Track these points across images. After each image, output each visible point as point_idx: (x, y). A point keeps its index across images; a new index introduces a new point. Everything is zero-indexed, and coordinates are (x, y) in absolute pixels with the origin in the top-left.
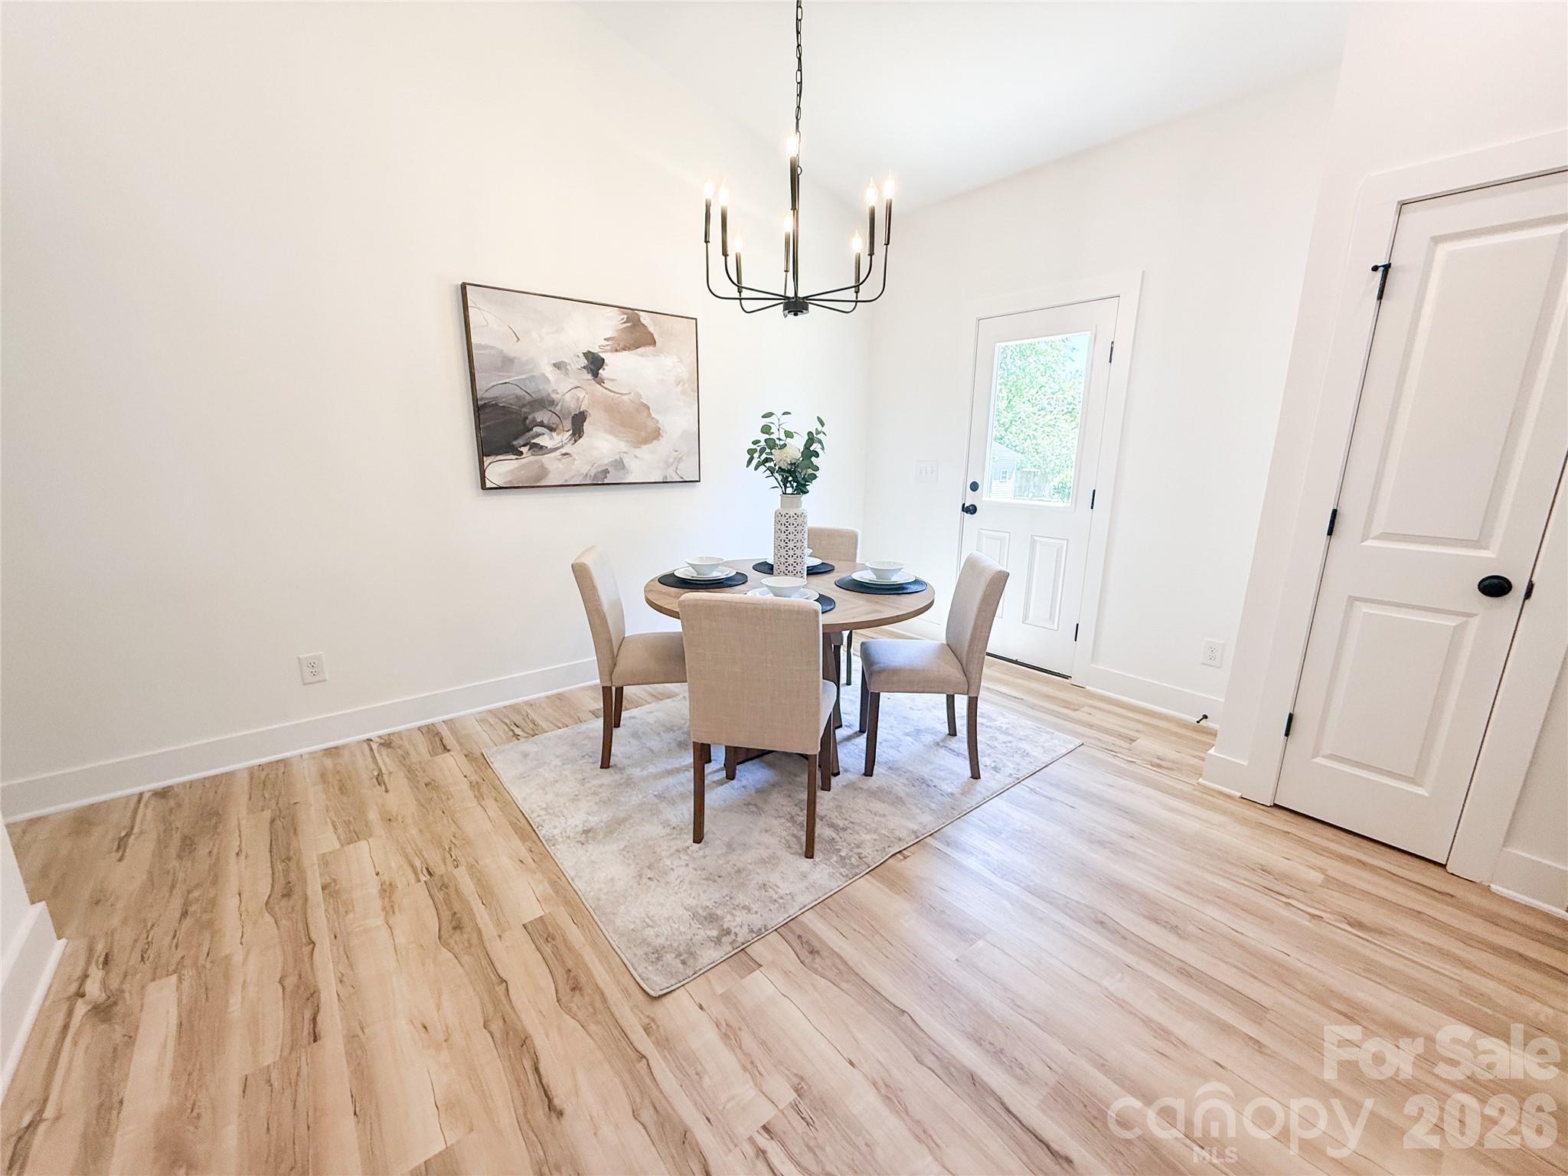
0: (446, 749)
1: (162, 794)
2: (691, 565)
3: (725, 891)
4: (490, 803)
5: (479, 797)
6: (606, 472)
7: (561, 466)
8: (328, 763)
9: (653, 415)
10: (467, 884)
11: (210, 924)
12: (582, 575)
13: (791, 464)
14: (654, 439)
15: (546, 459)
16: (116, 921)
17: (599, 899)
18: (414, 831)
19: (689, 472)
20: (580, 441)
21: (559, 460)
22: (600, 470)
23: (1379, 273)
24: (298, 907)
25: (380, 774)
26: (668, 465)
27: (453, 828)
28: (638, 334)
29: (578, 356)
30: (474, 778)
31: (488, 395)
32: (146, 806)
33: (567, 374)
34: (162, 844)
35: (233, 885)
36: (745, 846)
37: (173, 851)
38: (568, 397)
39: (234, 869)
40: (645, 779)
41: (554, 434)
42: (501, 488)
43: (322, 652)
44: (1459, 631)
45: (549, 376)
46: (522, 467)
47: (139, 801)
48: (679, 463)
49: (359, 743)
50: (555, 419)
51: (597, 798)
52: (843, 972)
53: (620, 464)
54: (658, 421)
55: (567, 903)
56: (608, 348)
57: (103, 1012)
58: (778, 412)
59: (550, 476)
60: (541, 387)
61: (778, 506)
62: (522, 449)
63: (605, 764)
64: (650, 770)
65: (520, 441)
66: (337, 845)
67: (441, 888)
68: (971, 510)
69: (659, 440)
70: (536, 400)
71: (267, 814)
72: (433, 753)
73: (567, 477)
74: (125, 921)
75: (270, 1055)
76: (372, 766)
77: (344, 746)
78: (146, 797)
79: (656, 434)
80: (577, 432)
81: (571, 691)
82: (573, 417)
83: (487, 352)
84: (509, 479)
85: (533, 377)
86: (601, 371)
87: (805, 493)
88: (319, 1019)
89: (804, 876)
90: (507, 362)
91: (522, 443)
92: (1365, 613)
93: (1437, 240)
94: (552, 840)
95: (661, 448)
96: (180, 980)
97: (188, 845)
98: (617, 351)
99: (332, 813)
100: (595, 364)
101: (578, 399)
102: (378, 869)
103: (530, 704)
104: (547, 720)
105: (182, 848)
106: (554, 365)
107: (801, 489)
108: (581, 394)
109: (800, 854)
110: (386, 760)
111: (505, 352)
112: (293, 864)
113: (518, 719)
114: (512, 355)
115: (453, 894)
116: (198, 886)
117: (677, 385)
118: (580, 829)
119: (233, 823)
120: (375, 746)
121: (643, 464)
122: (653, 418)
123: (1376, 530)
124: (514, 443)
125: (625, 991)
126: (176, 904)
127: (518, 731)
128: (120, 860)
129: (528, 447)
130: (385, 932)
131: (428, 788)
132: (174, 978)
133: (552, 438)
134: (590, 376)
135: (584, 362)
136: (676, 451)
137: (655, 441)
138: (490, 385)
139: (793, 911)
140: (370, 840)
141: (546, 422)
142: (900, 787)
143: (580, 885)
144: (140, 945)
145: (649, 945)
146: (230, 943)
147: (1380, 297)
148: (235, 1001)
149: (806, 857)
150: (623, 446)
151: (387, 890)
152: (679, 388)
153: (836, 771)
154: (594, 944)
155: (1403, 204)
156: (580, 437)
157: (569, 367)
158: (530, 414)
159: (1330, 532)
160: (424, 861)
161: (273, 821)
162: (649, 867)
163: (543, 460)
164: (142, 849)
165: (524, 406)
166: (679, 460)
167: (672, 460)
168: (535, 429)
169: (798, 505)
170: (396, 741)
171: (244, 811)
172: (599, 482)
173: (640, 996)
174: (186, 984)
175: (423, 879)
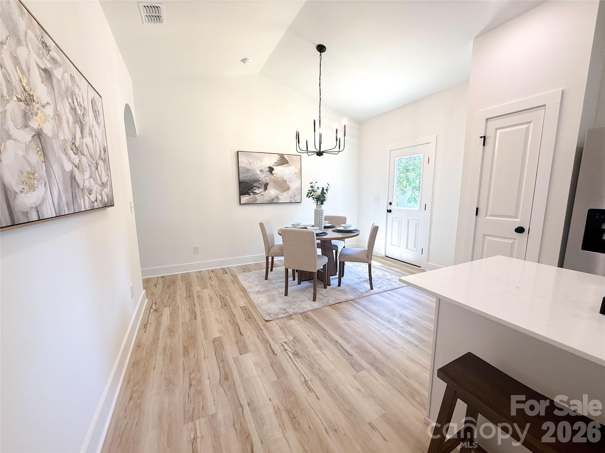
0: (226, 273)
1: (163, 277)
2: (292, 224)
3: (290, 305)
4: (236, 285)
5: (234, 284)
6: (273, 200)
7: (261, 198)
8: (199, 274)
9: (287, 183)
10: (228, 298)
11: (174, 300)
12: (261, 225)
13: (318, 196)
14: (288, 190)
15: (257, 196)
16: (156, 297)
17: (258, 304)
18: (217, 288)
19: (298, 199)
20: (266, 191)
21: (260, 196)
22: (271, 199)
23: (483, 139)
24: (192, 299)
25: (210, 277)
26: (291, 198)
27: (227, 289)
28: (283, 161)
29: (267, 168)
30: (233, 280)
31: (242, 179)
32: (160, 279)
33: (263, 173)
34: (164, 286)
35: (179, 294)
36: (298, 298)
37: (166, 287)
38: (263, 179)
39: (178, 292)
40: (276, 283)
41: (259, 189)
42: (244, 204)
43: (199, 246)
44: (513, 244)
45: (258, 173)
46: (250, 198)
47: (158, 278)
48: (295, 197)
49: (206, 270)
50: (260, 185)
51: (263, 286)
52: (313, 322)
53: (277, 197)
54: (289, 185)
55: (251, 304)
56: (275, 165)
57: (156, 311)
58: (314, 182)
59: (258, 200)
60: (256, 177)
61: (315, 208)
62: (250, 193)
63: (266, 278)
64: (278, 281)
65: (250, 191)
66: (200, 290)
67: (222, 298)
68: (389, 211)
69: (289, 190)
70: (255, 180)
71: (185, 283)
72: (223, 274)
73: (262, 201)
74: (158, 298)
75: (187, 320)
76: (208, 275)
77: (202, 271)
78: (159, 277)
79: (288, 189)
80: (266, 189)
81: (261, 263)
82: (264, 185)
83: (243, 168)
84: (247, 201)
85: (254, 174)
86: (273, 172)
87: (323, 204)
88: (196, 316)
89: (311, 304)
90: (248, 170)
91: (251, 192)
92: (488, 239)
93: (497, 129)
94: (250, 293)
95: (290, 192)
96: (169, 308)
97: (169, 287)
98: (277, 166)
99: (199, 284)
100: (271, 170)
101: (266, 179)
102: (209, 294)
103: (249, 265)
104: (253, 269)
105: (168, 287)
106: (260, 171)
107: (322, 203)
109: (312, 300)
110: (212, 275)
111: (248, 168)
112: (191, 292)
113: (246, 268)
114: (249, 168)
115: (225, 300)
116: (172, 293)
117: (295, 174)
118: (257, 291)
119: (178, 284)
120: (209, 271)
121: (284, 197)
122: (287, 184)
123: (489, 213)
124: (249, 192)
125: (261, 319)
126: (168, 296)
127: (245, 270)
128: (156, 288)
129: (252, 193)
130: (210, 305)
131: (222, 281)
132: (168, 307)
133: (258, 190)
134: (269, 173)
135: (268, 169)
136: (294, 193)
137: (288, 191)
138: (243, 177)
139: (305, 310)
140: (208, 289)
141: (257, 186)
142: (347, 289)
143: (254, 301)
144: (161, 302)
145: (268, 312)
146: (179, 303)
147: (484, 145)
148: (180, 312)
149: (313, 301)
150: (278, 192)
151: (211, 298)
152: (295, 175)
153: (329, 284)
154: (255, 311)
155: (487, 119)
156: (266, 190)
157: (264, 171)
158: (253, 184)
159: (477, 214)
160: (219, 294)
161: (186, 284)
162: (272, 299)
163: (256, 197)
164: (160, 286)
165: (252, 182)
166: (295, 196)
167: (293, 196)
168: (254, 188)
169: (321, 208)
170: (215, 271)
171: (180, 282)
172: (272, 202)
173: (264, 321)
174: (170, 309)
175: (219, 297)
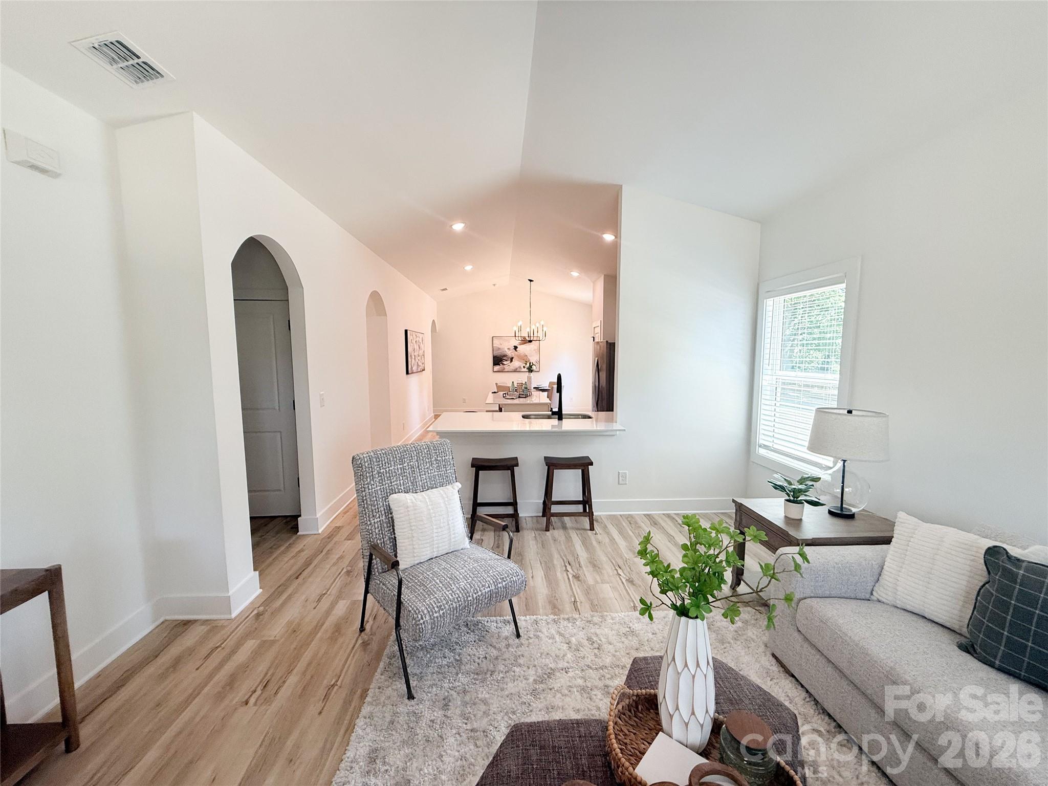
7: (508, 368)
15: (505, 366)
22: (515, 368)
28: (525, 341)
29: (513, 347)
31: (496, 355)
33: (510, 350)
41: (507, 362)
45: (507, 351)
46: (501, 368)
50: (507, 359)
56: (519, 345)
70: (504, 355)
82: (511, 358)
83: (496, 347)
84: (498, 370)
85: (504, 351)
86: (517, 349)
90: (499, 349)
108: (512, 354)
124: (499, 363)
129: (502, 364)
134: (514, 350)
152: (535, 352)
156: (512, 362)
158: (503, 358)
168: (504, 361)
172: (515, 371)
